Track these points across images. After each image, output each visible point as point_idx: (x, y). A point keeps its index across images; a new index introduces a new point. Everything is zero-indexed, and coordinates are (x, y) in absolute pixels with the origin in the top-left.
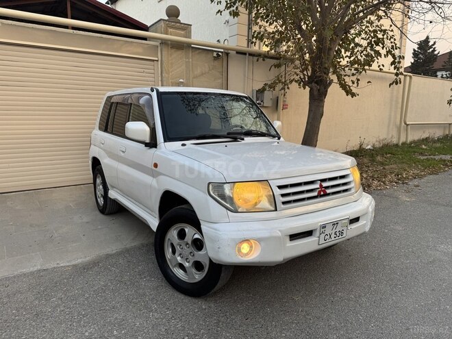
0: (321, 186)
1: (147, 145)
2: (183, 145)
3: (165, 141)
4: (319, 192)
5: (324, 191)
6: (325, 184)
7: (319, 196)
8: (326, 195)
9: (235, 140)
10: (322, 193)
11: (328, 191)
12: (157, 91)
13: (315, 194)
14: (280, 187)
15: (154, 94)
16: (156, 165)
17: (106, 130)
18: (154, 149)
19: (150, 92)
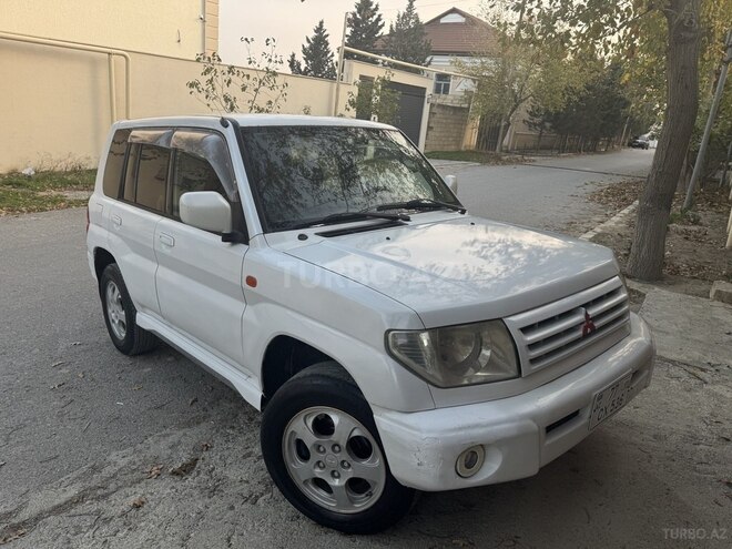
0: (587, 315)
1: (226, 238)
2: (302, 237)
3: (265, 231)
4: (585, 330)
5: (592, 326)
6: (593, 312)
7: (586, 336)
10: (589, 330)
11: (597, 324)
12: (235, 125)
13: (579, 333)
14: (526, 330)
15: (230, 133)
16: (252, 282)
17: (121, 198)
18: (242, 247)
19: (221, 128)
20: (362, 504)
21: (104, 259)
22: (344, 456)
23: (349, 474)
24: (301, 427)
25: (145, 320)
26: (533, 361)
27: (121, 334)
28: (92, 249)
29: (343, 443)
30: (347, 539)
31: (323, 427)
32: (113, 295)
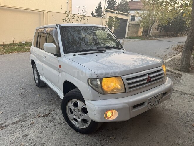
0: (149, 77)
1: (55, 55)
2: (74, 55)
3: (65, 53)
4: (148, 80)
5: (150, 80)
6: (150, 76)
7: (148, 82)
8: (151, 81)
9: (101, 51)
10: (149, 81)
11: (152, 79)
12: (60, 26)
13: (146, 81)
14: (128, 79)
15: (58, 28)
16: (60, 66)
17: (37, 46)
18: (59, 57)
19: (56, 27)
20: (86, 126)
21: (33, 62)
22: (81, 113)
23: (82, 118)
24: (71, 105)
25: (42, 78)
26: (130, 88)
27: (37, 82)
28: (31, 60)
29: (80, 109)
30: (82, 135)
31: (76, 105)
32: (35, 72)
